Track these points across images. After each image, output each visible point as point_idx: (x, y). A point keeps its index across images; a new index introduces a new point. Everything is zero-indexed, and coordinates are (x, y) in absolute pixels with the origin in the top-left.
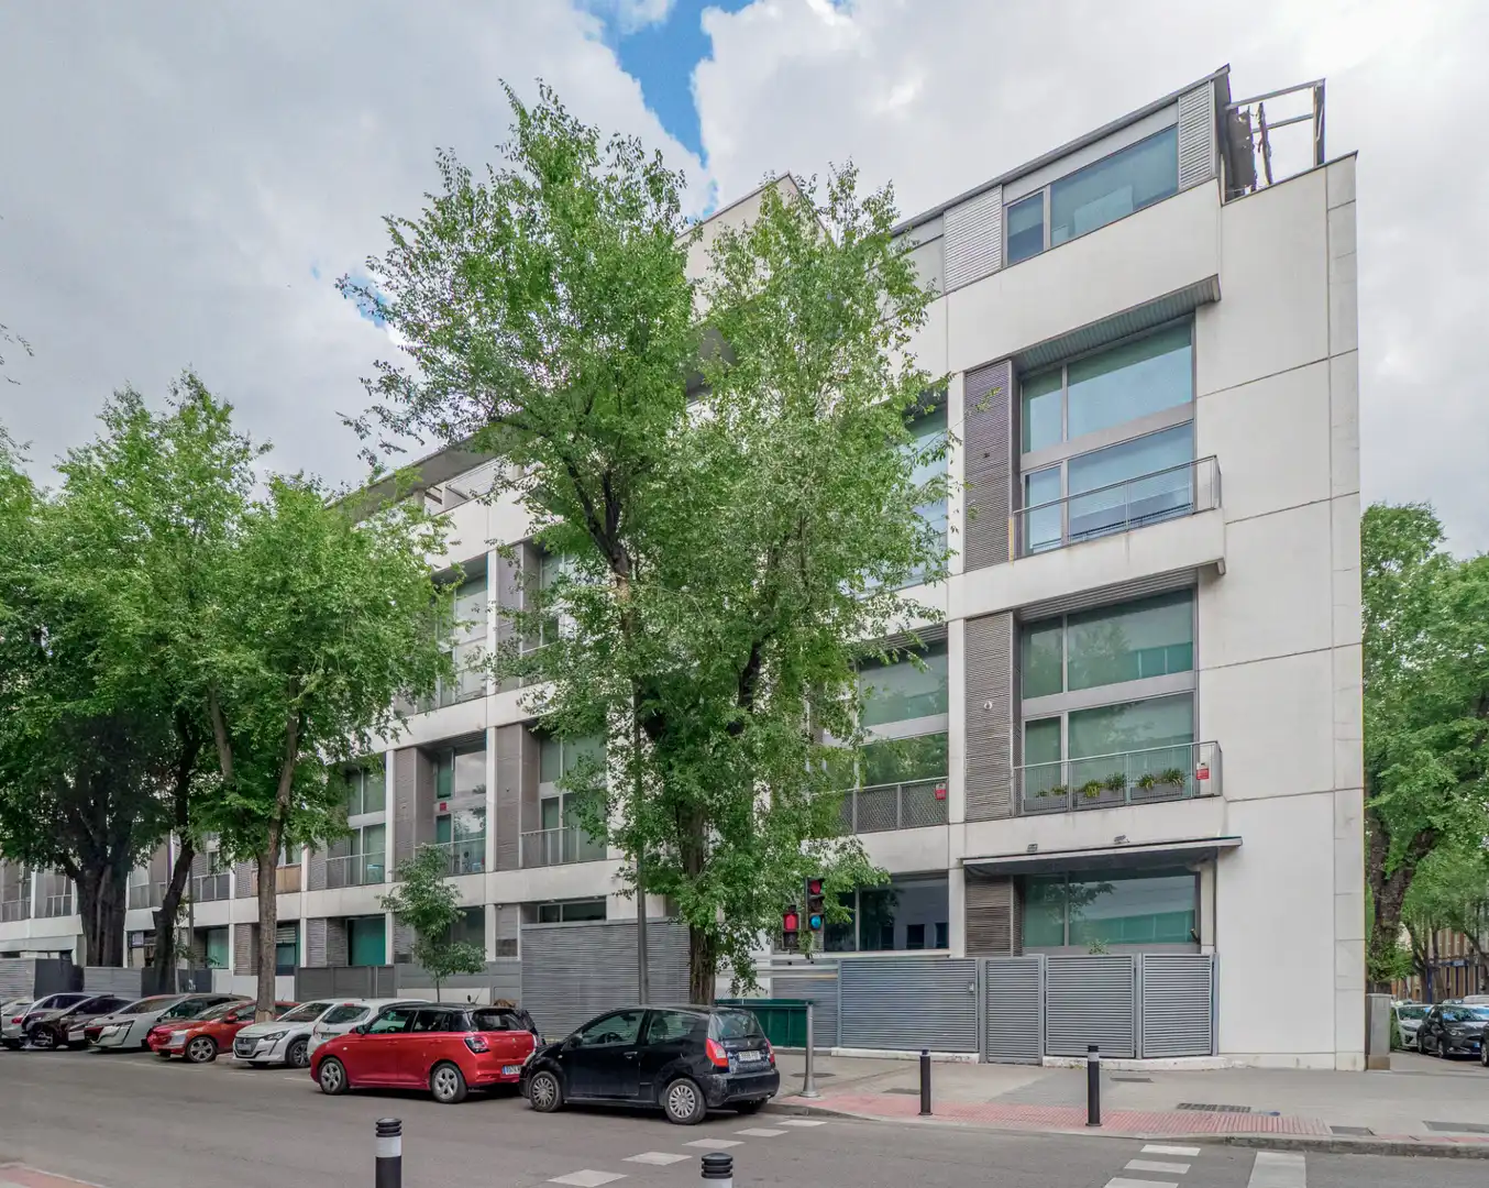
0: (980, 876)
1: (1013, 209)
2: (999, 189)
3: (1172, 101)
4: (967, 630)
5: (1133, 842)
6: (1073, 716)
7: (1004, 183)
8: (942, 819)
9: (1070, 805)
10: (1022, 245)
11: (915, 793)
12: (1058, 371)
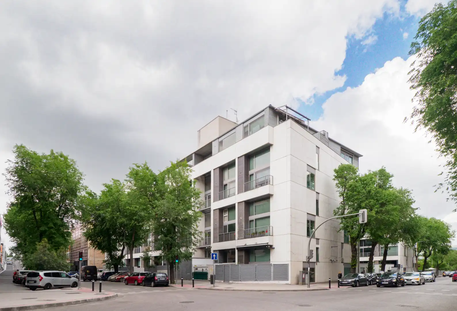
0: (240, 249)
1: (245, 128)
2: (242, 124)
3: (263, 111)
4: (238, 205)
5: (258, 244)
6: (256, 220)
7: (243, 123)
8: (235, 239)
9: (251, 236)
10: (246, 134)
11: (231, 234)
12: (254, 156)
